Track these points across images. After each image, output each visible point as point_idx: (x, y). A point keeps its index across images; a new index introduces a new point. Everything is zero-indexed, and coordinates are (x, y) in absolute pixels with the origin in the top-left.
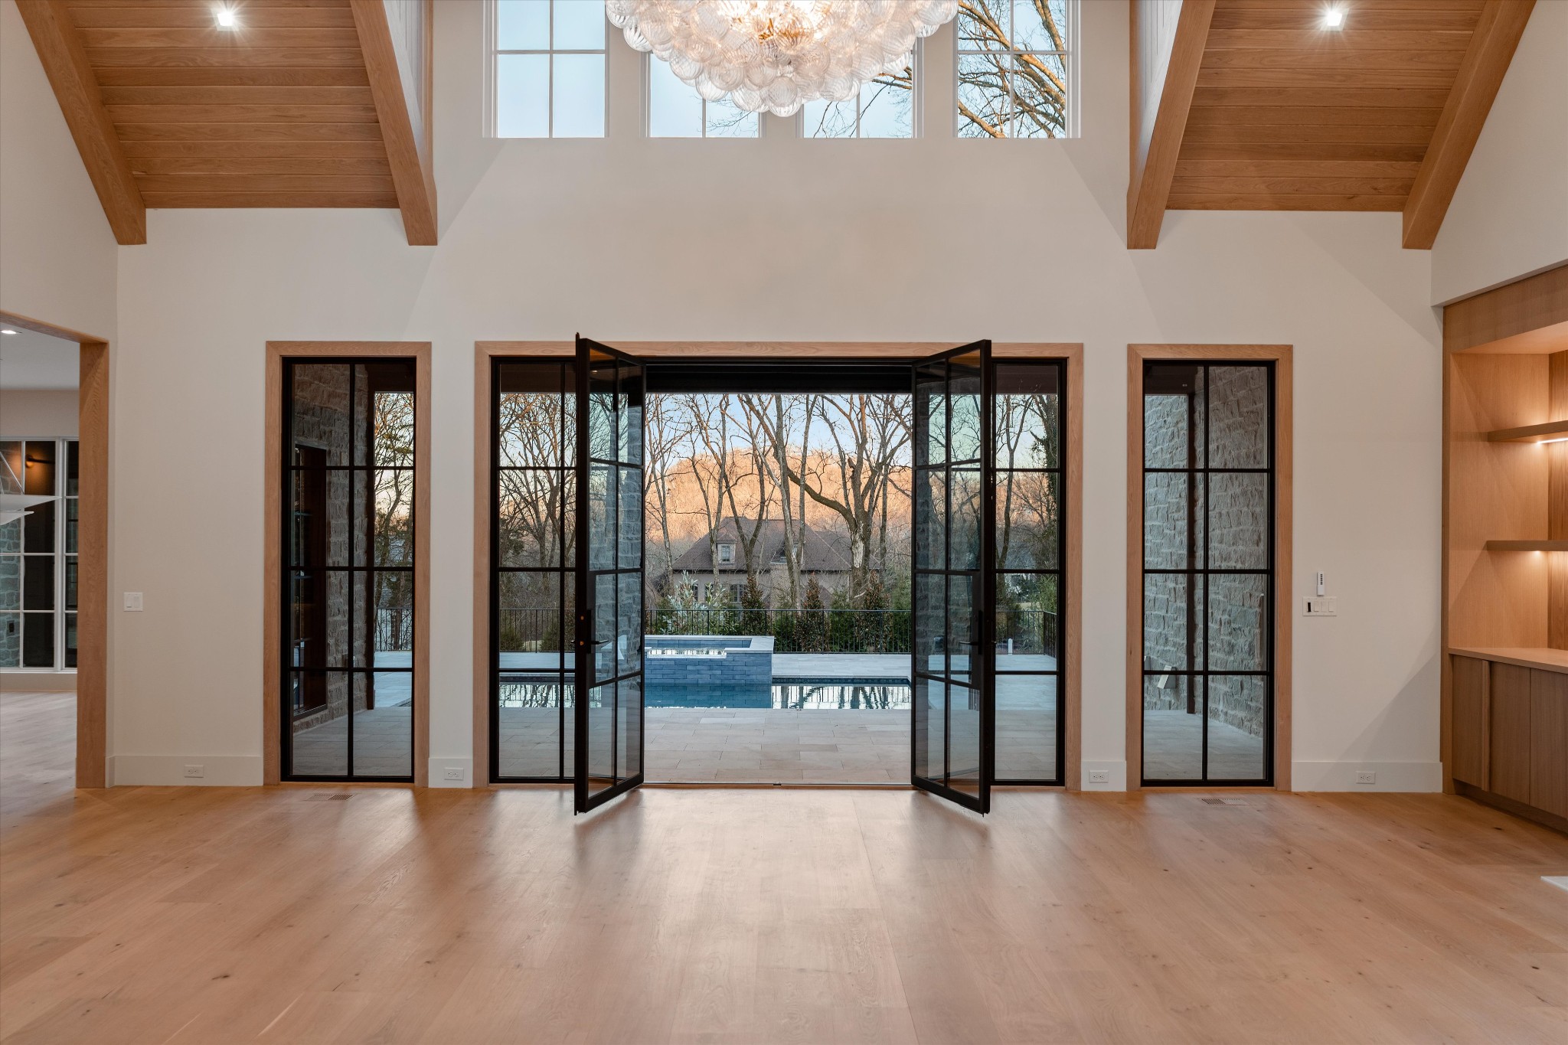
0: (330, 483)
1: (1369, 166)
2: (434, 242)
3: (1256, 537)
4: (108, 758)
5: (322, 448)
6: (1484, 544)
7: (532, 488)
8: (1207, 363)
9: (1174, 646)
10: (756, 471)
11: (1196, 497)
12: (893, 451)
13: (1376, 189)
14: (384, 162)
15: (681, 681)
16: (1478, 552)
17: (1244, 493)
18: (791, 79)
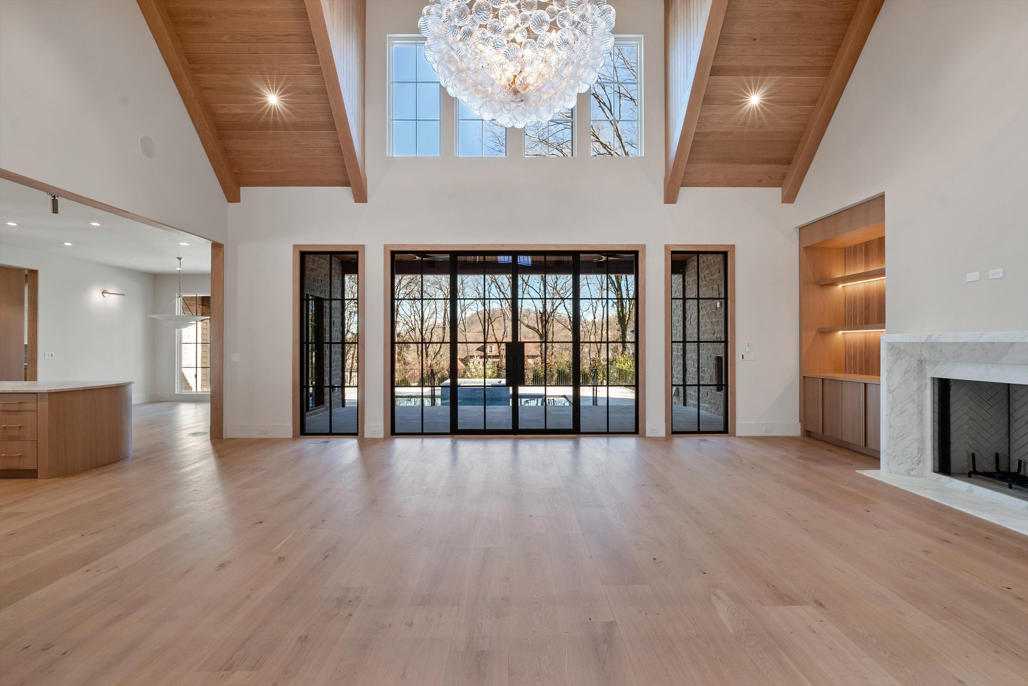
0: (325, 312)
1: (767, 167)
2: (366, 202)
3: (713, 332)
4: (224, 427)
5: (322, 297)
6: (817, 329)
7: (413, 323)
8: (698, 253)
9: (677, 378)
10: (502, 316)
11: (686, 316)
12: (557, 307)
13: (770, 177)
14: (343, 166)
15: (473, 397)
16: (815, 333)
17: (708, 314)
18: (523, 108)
